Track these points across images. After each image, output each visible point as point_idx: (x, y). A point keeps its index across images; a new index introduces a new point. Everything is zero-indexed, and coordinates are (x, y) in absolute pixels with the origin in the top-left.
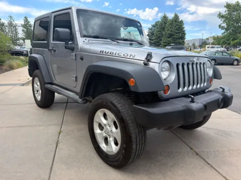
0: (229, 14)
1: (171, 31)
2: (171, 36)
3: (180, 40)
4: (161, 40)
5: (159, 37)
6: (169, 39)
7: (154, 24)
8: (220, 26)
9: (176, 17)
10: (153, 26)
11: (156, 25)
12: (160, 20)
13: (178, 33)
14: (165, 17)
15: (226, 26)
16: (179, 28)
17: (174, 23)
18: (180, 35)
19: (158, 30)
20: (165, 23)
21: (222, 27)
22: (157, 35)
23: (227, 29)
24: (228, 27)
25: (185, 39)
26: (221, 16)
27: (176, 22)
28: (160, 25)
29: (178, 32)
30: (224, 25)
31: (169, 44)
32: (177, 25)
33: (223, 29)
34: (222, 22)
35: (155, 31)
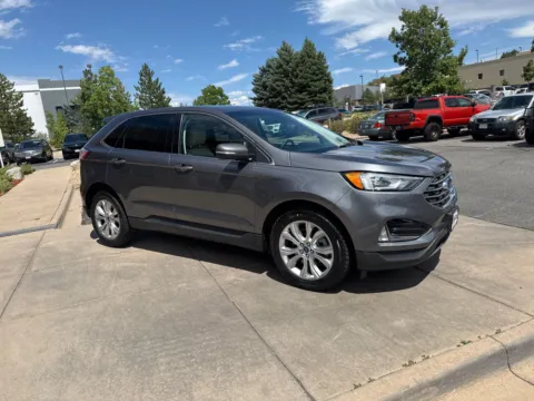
0: (411, 32)
1: (303, 78)
2: (302, 88)
3: (324, 95)
4: (284, 98)
5: (279, 93)
6: (301, 96)
7: (264, 65)
8: (395, 57)
9: (309, 46)
10: (264, 71)
11: (269, 66)
12: (277, 56)
13: (317, 80)
14: (286, 49)
15: (407, 58)
16: (318, 69)
17: (307, 59)
18: (322, 85)
19: (276, 77)
20: (288, 63)
21: (401, 59)
22: (273, 89)
23: (409, 63)
24: (410, 59)
25: (331, 91)
26: (395, 37)
27: (310, 57)
28: (278, 68)
29: (315, 78)
30: (404, 55)
31: (302, 104)
32: (313, 64)
33: (401, 64)
34: (398, 50)
35: (269, 80)
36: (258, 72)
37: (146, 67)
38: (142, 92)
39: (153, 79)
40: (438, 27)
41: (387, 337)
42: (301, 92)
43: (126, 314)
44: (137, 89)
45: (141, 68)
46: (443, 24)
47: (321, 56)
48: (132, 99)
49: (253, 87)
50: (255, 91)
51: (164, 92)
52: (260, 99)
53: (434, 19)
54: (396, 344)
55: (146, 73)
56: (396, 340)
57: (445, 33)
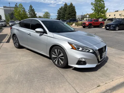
1: (69, 11)
2: (69, 14)
3: (74, 16)
4: (65, 16)
5: (64, 15)
6: (69, 16)
7: (60, 8)
8: (92, 8)
9: (71, 4)
10: (60, 9)
11: (62, 8)
12: (64, 6)
13: (73, 12)
14: (66, 4)
16: (73, 10)
18: (74, 14)
20: (66, 7)
22: (62, 14)
23: (95, 10)
25: (76, 15)
26: (92, 4)
28: (64, 9)
30: (94, 8)
31: (69, 18)
32: (72, 8)
35: (62, 11)
37: (31, 5)
39: (33, 9)
41: (96, 76)
42: (69, 15)
43: (25, 66)
44: (29, 10)
47: (74, 6)
48: (27, 13)
49: (57, 13)
50: (58, 14)
51: (35, 12)
52: (59, 16)
54: (99, 78)
55: (31, 7)
56: (98, 77)
57: (104, 4)
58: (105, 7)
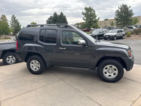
0: (87, 13)
1: (60, 22)
8: (83, 18)
9: (62, 14)
11: (51, 18)
12: (53, 15)
14: (55, 14)
15: (86, 19)
17: (61, 17)
19: (53, 21)
20: (56, 17)
21: (84, 19)
23: (87, 20)
26: (83, 13)
28: (53, 19)
32: (63, 19)
33: (85, 20)
34: (84, 17)
36: (48, 19)
37: (13, 16)
38: (12, 23)
39: (16, 19)
40: (93, 12)
44: (11, 22)
45: (12, 16)
46: (94, 11)
47: (65, 16)
51: (19, 23)
53: (92, 10)
55: (14, 17)
57: (95, 14)
58: (96, 16)
